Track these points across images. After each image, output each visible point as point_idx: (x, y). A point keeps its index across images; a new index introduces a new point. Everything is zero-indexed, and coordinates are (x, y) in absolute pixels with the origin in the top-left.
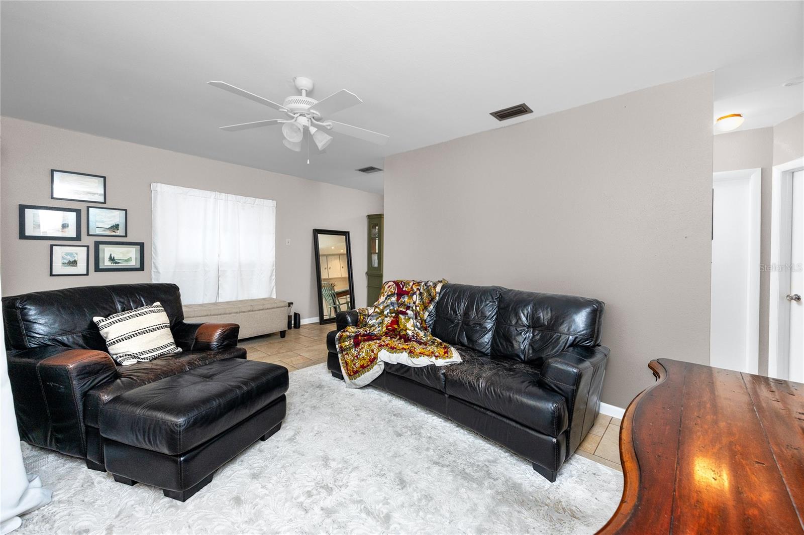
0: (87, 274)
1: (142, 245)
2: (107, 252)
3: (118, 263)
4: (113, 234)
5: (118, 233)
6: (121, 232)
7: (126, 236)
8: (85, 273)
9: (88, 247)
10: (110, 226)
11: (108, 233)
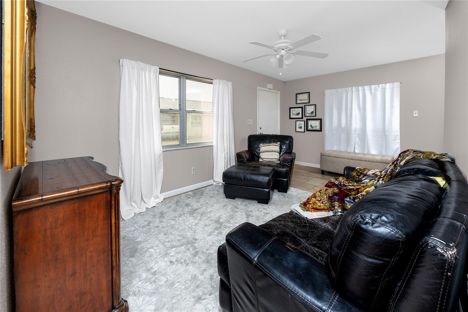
0: (304, 132)
1: (321, 120)
2: (310, 123)
3: (313, 128)
4: (312, 115)
5: (313, 115)
6: (314, 115)
7: (316, 116)
8: (304, 131)
9: (305, 121)
10: (311, 112)
11: (310, 115)
